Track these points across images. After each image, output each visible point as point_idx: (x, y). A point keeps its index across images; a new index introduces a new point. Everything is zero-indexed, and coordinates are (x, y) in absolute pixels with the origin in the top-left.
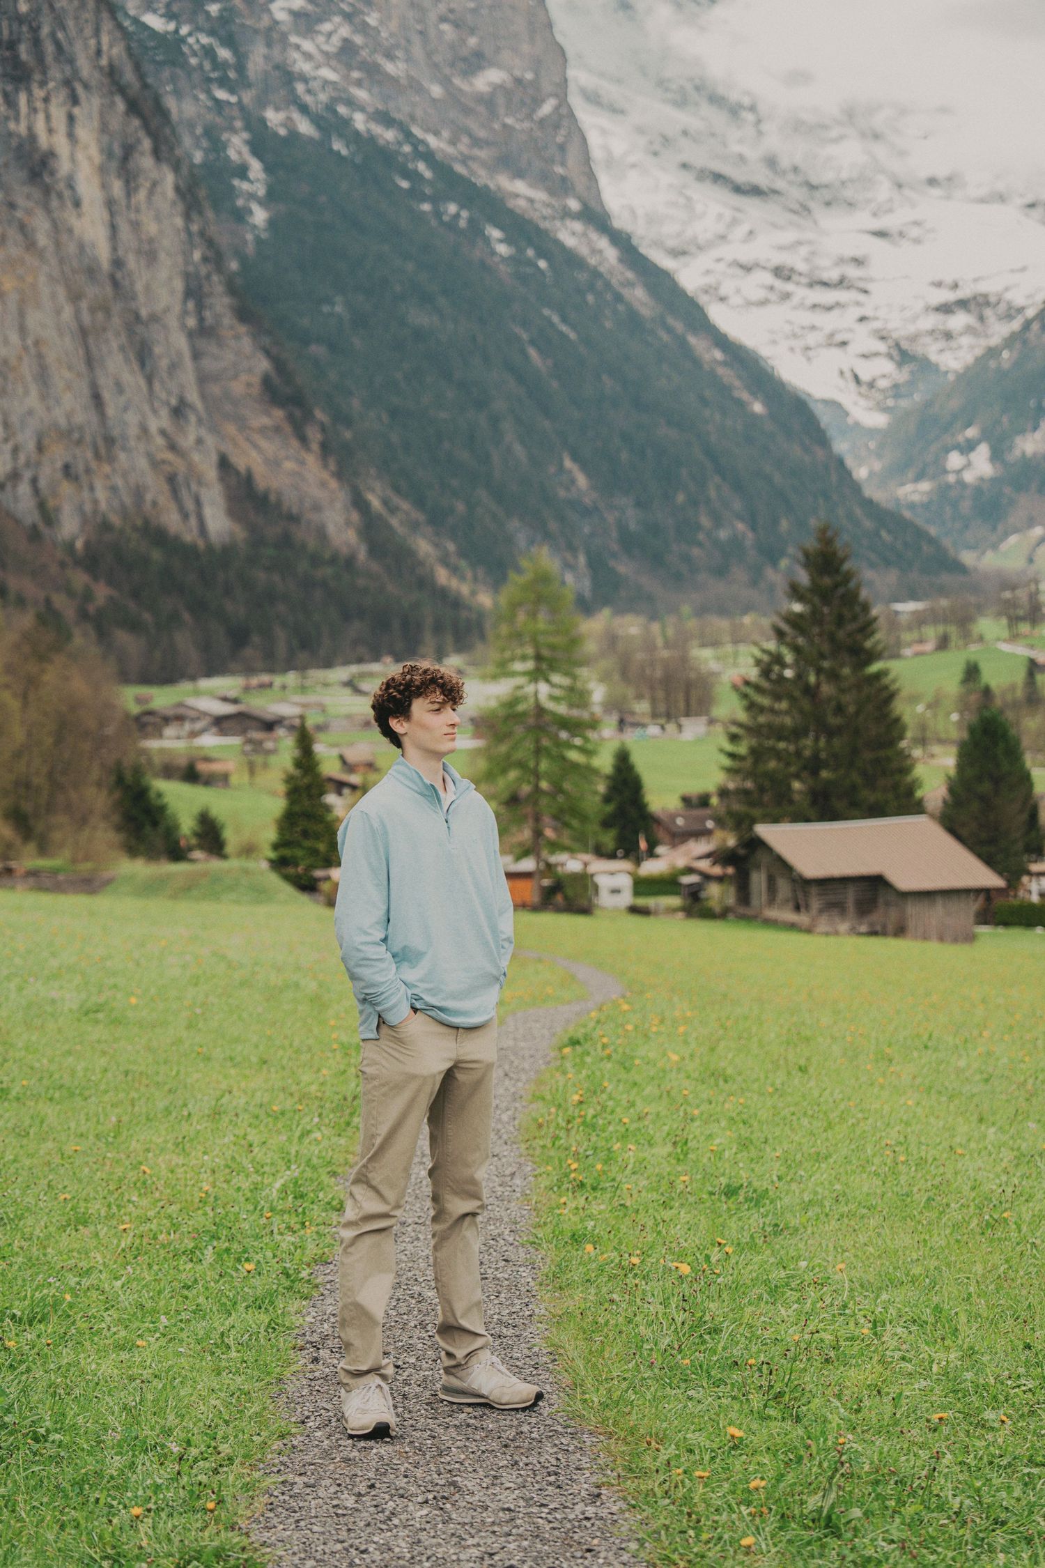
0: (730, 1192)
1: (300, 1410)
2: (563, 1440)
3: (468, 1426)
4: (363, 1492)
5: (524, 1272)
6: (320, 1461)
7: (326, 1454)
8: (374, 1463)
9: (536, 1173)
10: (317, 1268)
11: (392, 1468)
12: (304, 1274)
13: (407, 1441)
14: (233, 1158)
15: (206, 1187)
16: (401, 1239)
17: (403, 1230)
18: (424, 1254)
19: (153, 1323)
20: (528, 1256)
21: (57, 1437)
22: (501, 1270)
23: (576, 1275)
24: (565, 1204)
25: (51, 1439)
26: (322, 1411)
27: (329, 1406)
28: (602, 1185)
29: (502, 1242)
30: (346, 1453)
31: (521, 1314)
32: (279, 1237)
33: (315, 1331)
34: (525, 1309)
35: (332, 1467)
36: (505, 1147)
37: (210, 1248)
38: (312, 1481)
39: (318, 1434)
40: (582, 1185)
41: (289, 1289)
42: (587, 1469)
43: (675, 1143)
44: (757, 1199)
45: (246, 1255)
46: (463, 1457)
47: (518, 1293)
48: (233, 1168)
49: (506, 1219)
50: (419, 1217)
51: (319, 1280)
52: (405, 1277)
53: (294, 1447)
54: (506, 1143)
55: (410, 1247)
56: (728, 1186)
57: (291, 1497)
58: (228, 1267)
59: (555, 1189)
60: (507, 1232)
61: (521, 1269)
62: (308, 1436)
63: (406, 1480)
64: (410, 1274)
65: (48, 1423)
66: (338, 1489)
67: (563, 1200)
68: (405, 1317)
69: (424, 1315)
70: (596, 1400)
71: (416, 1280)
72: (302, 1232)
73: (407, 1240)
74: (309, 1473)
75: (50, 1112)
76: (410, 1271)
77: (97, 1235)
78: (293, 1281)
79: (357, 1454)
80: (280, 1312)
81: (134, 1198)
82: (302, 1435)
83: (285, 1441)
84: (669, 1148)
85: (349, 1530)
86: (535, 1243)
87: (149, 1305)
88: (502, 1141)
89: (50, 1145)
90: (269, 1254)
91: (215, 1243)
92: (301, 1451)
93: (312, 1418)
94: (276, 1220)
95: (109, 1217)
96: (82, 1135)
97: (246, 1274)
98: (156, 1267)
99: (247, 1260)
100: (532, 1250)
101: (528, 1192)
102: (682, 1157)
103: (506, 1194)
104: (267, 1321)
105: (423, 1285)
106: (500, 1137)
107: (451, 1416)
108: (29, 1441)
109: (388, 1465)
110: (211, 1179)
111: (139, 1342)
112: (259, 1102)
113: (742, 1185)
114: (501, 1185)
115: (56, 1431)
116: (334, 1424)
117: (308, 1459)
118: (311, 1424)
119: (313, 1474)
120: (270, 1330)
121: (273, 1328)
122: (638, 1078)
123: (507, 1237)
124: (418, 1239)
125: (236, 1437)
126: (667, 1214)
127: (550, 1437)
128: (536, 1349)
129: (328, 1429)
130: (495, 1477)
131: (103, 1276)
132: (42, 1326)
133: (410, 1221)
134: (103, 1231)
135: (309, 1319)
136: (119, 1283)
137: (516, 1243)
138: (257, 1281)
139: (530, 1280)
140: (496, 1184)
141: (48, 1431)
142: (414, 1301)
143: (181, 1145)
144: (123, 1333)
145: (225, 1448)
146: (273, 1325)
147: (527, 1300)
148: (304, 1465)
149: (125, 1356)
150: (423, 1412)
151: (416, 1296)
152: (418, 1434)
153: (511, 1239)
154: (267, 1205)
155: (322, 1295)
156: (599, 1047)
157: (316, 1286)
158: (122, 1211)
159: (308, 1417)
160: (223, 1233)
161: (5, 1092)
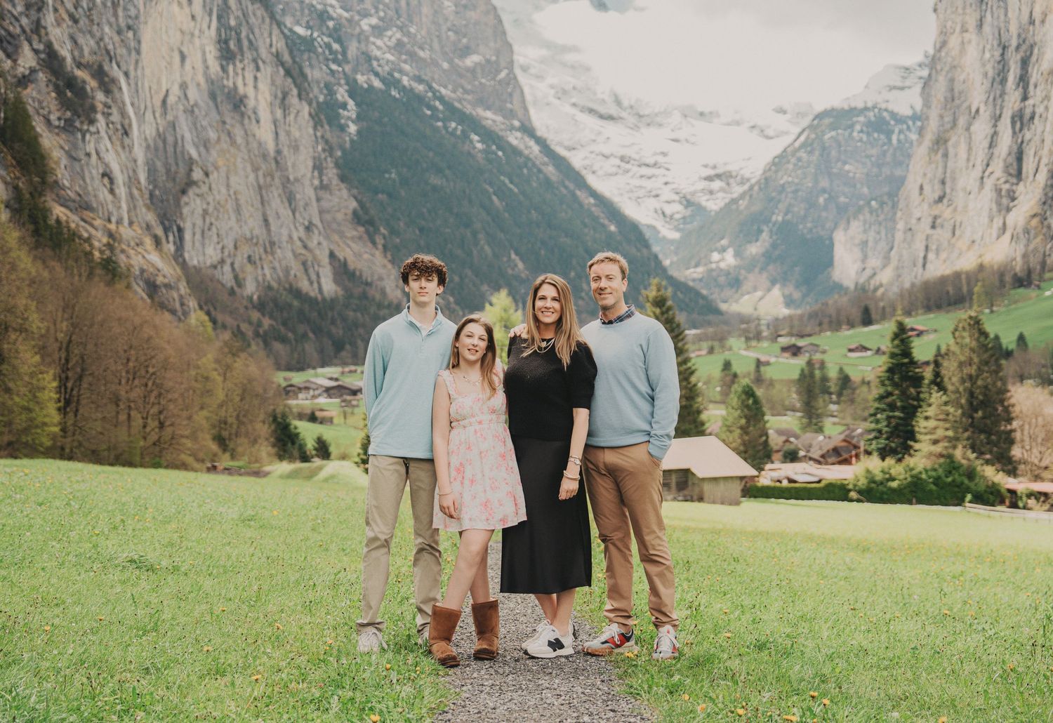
14: (350, 618)
15: (329, 641)
37: (336, 698)
45: (370, 705)
77: (233, 684)
81: (268, 651)
90: (391, 704)
91: (340, 693)
95: (245, 668)
99: (371, 709)
100: (633, 700)
110: (333, 635)
123: (601, 687)
134: (239, 679)
143: (309, 607)
158: (257, 663)
160: (347, 682)
161: (176, 569)
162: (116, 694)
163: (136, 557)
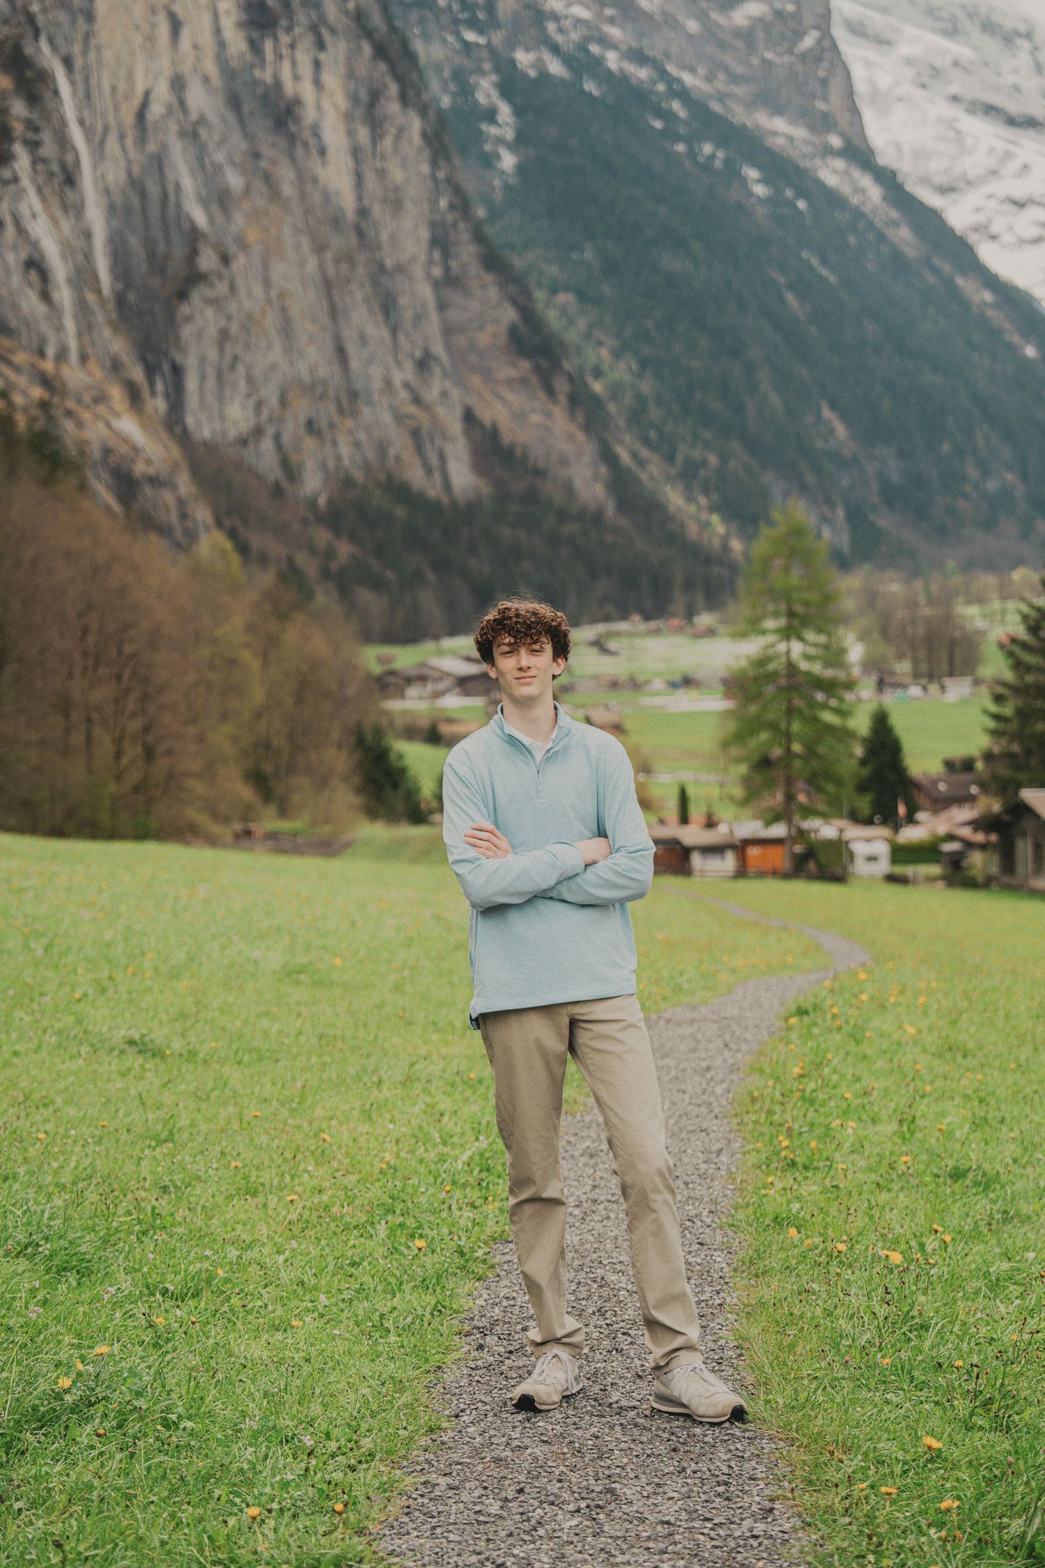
0: (957, 1175)
1: (456, 1402)
2: (739, 1446)
3: (636, 1425)
4: (510, 1497)
5: (719, 1257)
6: (468, 1461)
7: (477, 1452)
8: (526, 1464)
9: (745, 1150)
10: (496, 1247)
11: (546, 1471)
12: (480, 1253)
13: (567, 1440)
14: (420, 1127)
15: (388, 1157)
16: (590, 1218)
17: (594, 1209)
18: (612, 1234)
19: (312, 1302)
20: (725, 1240)
21: (189, 1424)
22: (693, 1254)
23: (775, 1262)
24: (772, 1184)
25: (181, 1427)
26: (480, 1404)
27: (488, 1399)
28: (815, 1164)
29: (699, 1223)
30: (498, 1452)
31: (710, 1302)
32: (458, 1213)
33: (485, 1316)
34: (715, 1297)
35: (480, 1468)
36: (715, 1122)
37: (383, 1222)
38: (457, 1483)
39: (471, 1430)
40: (793, 1164)
41: (462, 1268)
42: (762, 1479)
43: (901, 1122)
44: (986, 1183)
45: (420, 1231)
46: (625, 1460)
47: (710, 1279)
48: (421, 1137)
49: (706, 1199)
50: (613, 1195)
51: (497, 1260)
52: (589, 1259)
53: (443, 1443)
54: (717, 1117)
55: (598, 1226)
56: (956, 1168)
57: (431, 1500)
58: (400, 1244)
59: (764, 1167)
60: (705, 1213)
61: (716, 1254)
62: (460, 1432)
63: (559, 1485)
64: (594, 1256)
65: (180, 1409)
66: (483, 1492)
67: (770, 1179)
68: (584, 1302)
69: (605, 1301)
70: (781, 1401)
71: (601, 1262)
72: (485, 1207)
73: (596, 1219)
74: (454, 1474)
75: (234, 1075)
76: (595, 1252)
77: (265, 1205)
78: (467, 1261)
79: (509, 1454)
80: (448, 1293)
81: (310, 1168)
82: (453, 1430)
83: (434, 1437)
84: (894, 1126)
85: (488, 1540)
86: (734, 1226)
87: (311, 1281)
88: (713, 1115)
89: (231, 1109)
90: (445, 1231)
91: (390, 1217)
92: (450, 1448)
93: (468, 1412)
94: (458, 1194)
95: (282, 1188)
96: (266, 1100)
97: (416, 1251)
98: (323, 1242)
99: (421, 1236)
100: (730, 1233)
101: (734, 1170)
102: (908, 1136)
103: (711, 1171)
104: (433, 1302)
105: (608, 1268)
106: (711, 1111)
107: (619, 1414)
108: (159, 1427)
109: (541, 1467)
110: (395, 1149)
111: (294, 1323)
112: (456, 1070)
113: (971, 1168)
114: (705, 1162)
115: (190, 1418)
116: (490, 1419)
117: (455, 1457)
118: (465, 1418)
119: (458, 1475)
120: (435, 1313)
121: (440, 1311)
122: (869, 1052)
123: (704, 1218)
124: (608, 1218)
125: (380, 1430)
126: (884, 1197)
127: (725, 1441)
128: (722, 1342)
129: (482, 1424)
130: (658, 1485)
131: (266, 1250)
132: (192, 1303)
133: (602, 1198)
134: (273, 1201)
135: (480, 1302)
136: (281, 1258)
137: (714, 1225)
138: (428, 1260)
139: (724, 1265)
140: (700, 1161)
141: (180, 1416)
142: (595, 1286)
143: (367, 1113)
144: (279, 1312)
145: (367, 1443)
146: (440, 1308)
147: (719, 1287)
148: (451, 1465)
149: (279, 1336)
150: (589, 1408)
151: (598, 1280)
152: (579, 1433)
153: (708, 1221)
154: (449, 1179)
155: (498, 1276)
156: (829, 1016)
157: (493, 1266)
158: (296, 1182)
159: (463, 1411)
160: (399, 1207)
161: (192, 1054)
162: (131, 1215)
163: (137, 1037)
